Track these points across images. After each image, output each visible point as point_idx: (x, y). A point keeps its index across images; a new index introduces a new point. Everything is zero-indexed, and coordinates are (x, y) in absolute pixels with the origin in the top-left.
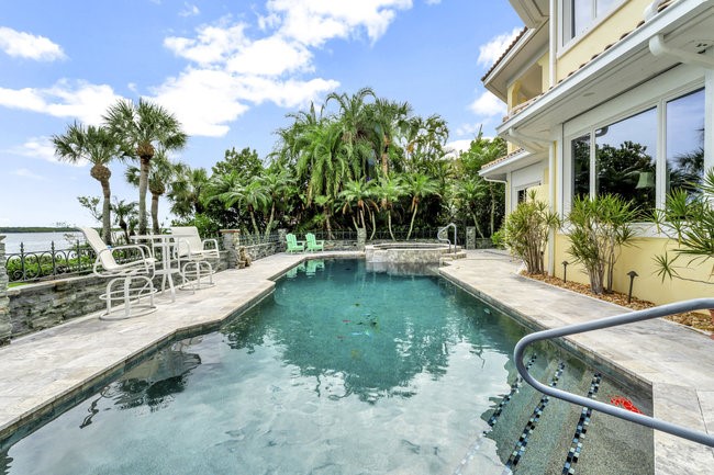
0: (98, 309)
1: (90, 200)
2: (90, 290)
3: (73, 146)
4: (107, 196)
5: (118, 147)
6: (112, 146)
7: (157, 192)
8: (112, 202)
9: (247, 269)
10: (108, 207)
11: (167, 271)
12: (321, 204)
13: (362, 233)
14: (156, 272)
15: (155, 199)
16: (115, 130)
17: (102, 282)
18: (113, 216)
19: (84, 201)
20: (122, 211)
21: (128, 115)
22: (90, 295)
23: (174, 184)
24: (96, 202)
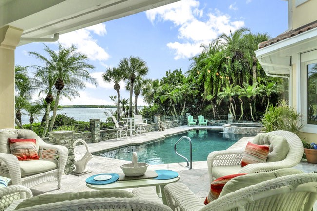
0: (115, 138)
1: (113, 97)
2: (113, 133)
3: (109, 77)
4: (119, 97)
5: (123, 75)
6: (121, 75)
7: (137, 94)
8: (121, 99)
9: (163, 131)
10: (119, 102)
11: (131, 130)
12: (209, 100)
13: (230, 116)
14: (128, 129)
15: (136, 97)
16: (122, 69)
17: (116, 131)
18: (121, 105)
19: (111, 97)
20: (124, 103)
21: (126, 63)
22: (113, 134)
23: (144, 89)
24: (115, 97)
